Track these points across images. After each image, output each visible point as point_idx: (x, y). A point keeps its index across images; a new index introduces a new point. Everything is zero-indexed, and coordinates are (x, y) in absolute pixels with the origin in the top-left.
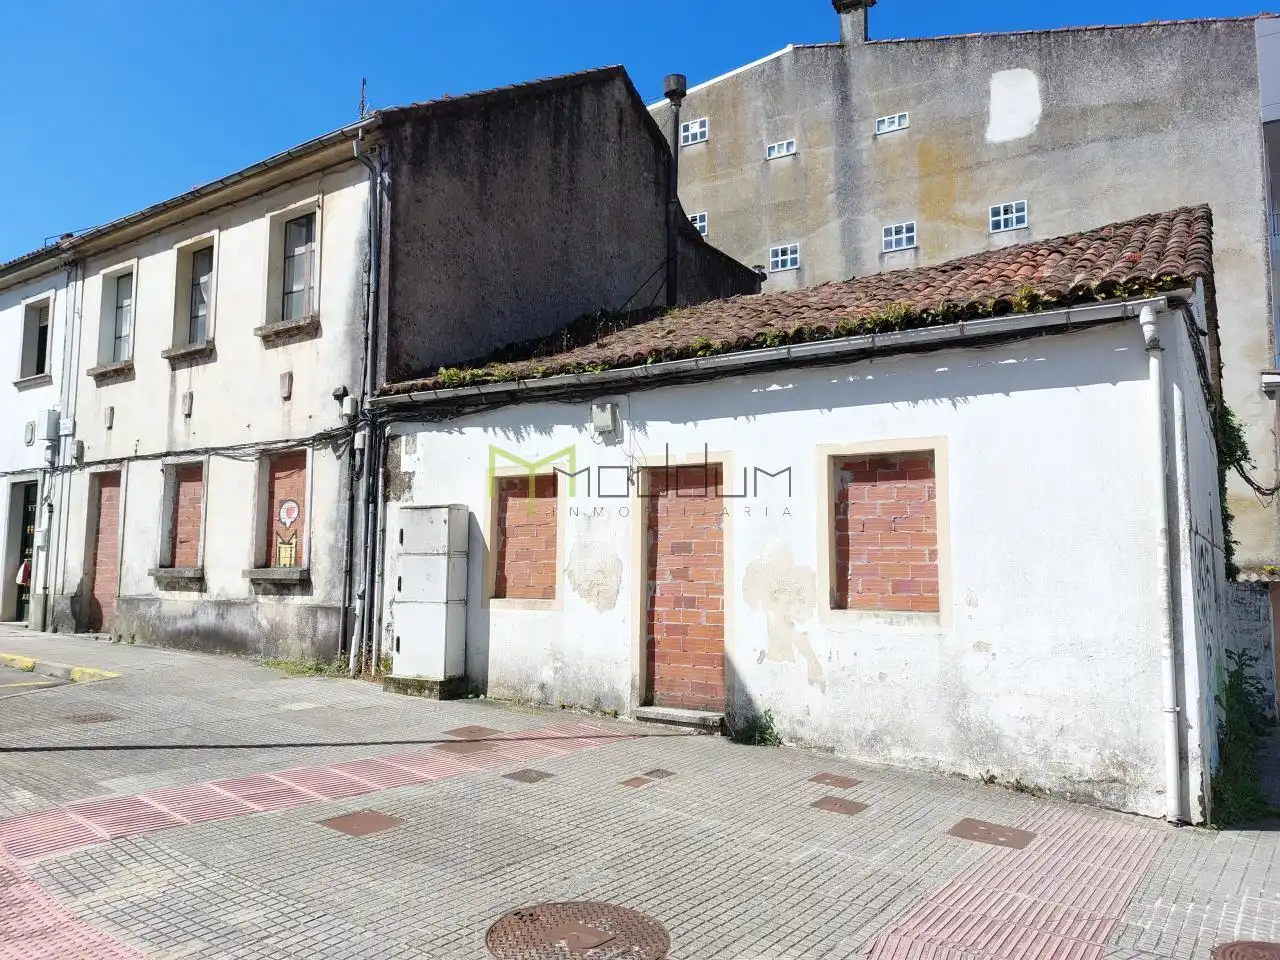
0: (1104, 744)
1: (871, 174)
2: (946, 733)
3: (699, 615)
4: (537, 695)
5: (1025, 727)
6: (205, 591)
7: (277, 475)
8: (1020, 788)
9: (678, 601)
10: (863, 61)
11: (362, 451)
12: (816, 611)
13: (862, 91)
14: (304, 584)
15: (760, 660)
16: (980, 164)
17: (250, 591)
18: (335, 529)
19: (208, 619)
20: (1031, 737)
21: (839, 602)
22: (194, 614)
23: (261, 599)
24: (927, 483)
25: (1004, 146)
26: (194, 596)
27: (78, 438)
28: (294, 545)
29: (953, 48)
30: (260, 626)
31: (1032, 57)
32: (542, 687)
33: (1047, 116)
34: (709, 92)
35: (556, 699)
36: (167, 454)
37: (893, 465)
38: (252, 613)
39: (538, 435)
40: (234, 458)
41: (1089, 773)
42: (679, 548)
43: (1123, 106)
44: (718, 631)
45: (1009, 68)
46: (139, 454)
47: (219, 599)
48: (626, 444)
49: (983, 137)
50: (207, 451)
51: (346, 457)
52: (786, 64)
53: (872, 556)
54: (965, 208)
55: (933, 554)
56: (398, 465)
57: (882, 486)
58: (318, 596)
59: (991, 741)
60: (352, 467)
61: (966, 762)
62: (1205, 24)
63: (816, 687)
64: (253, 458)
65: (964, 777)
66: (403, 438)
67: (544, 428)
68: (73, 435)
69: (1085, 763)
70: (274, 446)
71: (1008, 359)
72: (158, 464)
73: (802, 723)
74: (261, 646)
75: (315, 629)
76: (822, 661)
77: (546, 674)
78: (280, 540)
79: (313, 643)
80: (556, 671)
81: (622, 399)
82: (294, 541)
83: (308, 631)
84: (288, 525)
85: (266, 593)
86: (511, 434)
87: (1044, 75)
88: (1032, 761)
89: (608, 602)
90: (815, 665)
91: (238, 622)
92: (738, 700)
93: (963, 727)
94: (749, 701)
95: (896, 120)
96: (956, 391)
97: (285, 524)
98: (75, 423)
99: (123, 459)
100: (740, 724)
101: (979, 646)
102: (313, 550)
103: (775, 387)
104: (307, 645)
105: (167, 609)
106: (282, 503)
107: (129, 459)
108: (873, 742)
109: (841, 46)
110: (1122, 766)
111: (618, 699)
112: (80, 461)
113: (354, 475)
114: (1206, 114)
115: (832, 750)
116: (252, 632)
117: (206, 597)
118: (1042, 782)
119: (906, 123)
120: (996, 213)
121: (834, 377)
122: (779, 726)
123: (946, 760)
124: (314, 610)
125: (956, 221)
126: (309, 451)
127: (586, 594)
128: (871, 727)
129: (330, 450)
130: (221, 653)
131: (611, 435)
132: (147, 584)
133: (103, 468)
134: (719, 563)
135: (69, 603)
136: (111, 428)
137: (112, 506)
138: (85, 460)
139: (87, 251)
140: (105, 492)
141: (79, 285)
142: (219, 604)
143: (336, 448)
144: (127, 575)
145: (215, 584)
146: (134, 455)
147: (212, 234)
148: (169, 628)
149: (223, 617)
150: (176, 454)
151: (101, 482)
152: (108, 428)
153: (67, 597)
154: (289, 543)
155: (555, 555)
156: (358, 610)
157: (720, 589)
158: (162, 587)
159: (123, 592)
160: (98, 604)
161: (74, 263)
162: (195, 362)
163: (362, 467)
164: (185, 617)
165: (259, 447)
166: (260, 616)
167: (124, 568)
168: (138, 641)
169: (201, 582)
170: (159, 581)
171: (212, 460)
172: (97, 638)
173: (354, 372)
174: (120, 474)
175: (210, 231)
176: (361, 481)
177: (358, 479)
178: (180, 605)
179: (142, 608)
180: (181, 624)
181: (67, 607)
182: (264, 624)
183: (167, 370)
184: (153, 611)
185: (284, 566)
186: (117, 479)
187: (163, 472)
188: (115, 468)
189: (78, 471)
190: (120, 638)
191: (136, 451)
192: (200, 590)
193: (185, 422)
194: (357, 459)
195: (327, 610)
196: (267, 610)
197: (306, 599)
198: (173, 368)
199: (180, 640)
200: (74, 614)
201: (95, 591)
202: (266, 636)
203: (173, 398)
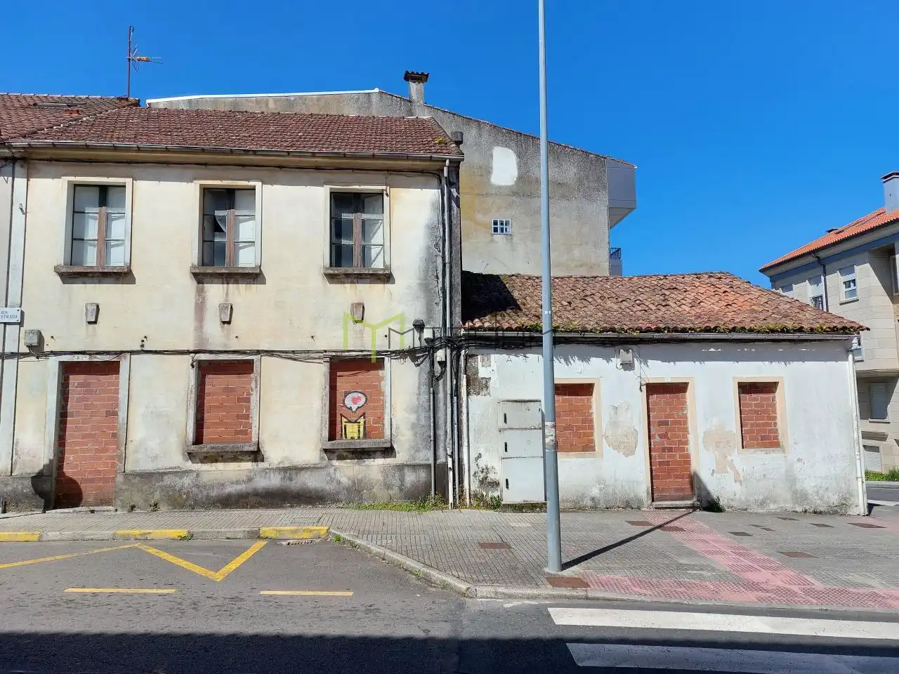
0: (839, 493)
2: (788, 495)
3: (675, 456)
4: (589, 503)
5: (815, 489)
6: (263, 460)
7: (339, 373)
8: (815, 512)
9: (664, 450)
11: (443, 364)
12: (736, 449)
14: (389, 451)
15: (712, 474)
16: (487, 194)
17: (322, 459)
18: (416, 412)
19: (274, 481)
20: (818, 492)
21: (743, 448)
22: (250, 480)
23: (336, 463)
24: (772, 395)
25: (499, 187)
26: (248, 465)
27: (28, 325)
28: (362, 423)
29: (474, 125)
30: (339, 482)
31: (513, 144)
32: (593, 499)
33: (520, 178)
35: (602, 505)
36: (196, 352)
37: (757, 388)
38: (329, 475)
39: (580, 362)
40: (295, 359)
41: (836, 503)
42: (661, 423)
44: (687, 462)
45: (503, 146)
46: (145, 349)
47: (281, 466)
48: (637, 370)
49: (489, 179)
50: (258, 352)
51: (426, 365)
52: (375, 99)
53: (752, 425)
54: (479, 217)
55: (775, 424)
56: (477, 373)
57: (754, 396)
58: (401, 456)
59: (801, 496)
60: (432, 372)
61: (797, 505)
63: (738, 484)
64: (322, 361)
65: (796, 512)
66: (479, 357)
67: (585, 358)
68: (21, 324)
69: (834, 499)
70: (346, 354)
72: (188, 359)
73: (732, 500)
74: (342, 497)
75: (402, 480)
76: (740, 471)
77: (595, 492)
78: (344, 420)
79: (401, 490)
80: (601, 490)
81: (635, 347)
82: (362, 420)
83: (396, 482)
84: (354, 410)
85: (341, 458)
86: (562, 360)
87: (519, 156)
88: (818, 502)
89: (630, 452)
90: (737, 474)
91: (312, 482)
92: (703, 493)
93: (795, 492)
94: (708, 493)
96: (786, 359)
97: (350, 409)
98: (22, 313)
99: (122, 352)
100: (705, 505)
101: (799, 460)
102: (394, 426)
103: (712, 350)
104: (395, 491)
105: (205, 479)
106: (346, 394)
107: (132, 352)
108: (762, 503)
109: (410, 101)
110: (845, 499)
111: (640, 501)
112: (37, 350)
113: (433, 380)
115: (746, 509)
116: (329, 487)
117: (261, 465)
118: (822, 509)
120: (495, 223)
121: (738, 349)
122: (722, 503)
123: (789, 506)
124: (401, 467)
125: (476, 222)
126: (386, 359)
127: (617, 448)
128: (761, 497)
129: (408, 359)
130: (292, 507)
131: (627, 366)
132: (176, 460)
133: (85, 358)
134: (686, 430)
135: (28, 483)
136: (95, 322)
137: (90, 392)
138: (46, 349)
139: (40, 153)
140: (75, 380)
141: (20, 182)
142: (285, 470)
143: (414, 359)
144: (136, 452)
145: (275, 454)
146: (139, 349)
147: (252, 183)
148: (214, 493)
149: (291, 479)
150: (211, 352)
151: (68, 369)
152: (90, 323)
153: (22, 478)
154: (356, 422)
155: (591, 428)
156: (450, 465)
157: (686, 443)
158: (197, 460)
159: (130, 467)
160: (72, 482)
161: (13, 160)
162: (232, 280)
163: (443, 373)
164: (237, 482)
165: (327, 353)
166: (338, 475)
167: (130, 447)
168: (163, 508)
169: (256, 455)
170: (191, 456)
171: (266, 360)
172: (92, 512)
173: (429, 311)
174: (118, 363)
175: (248, 180)
176: (441, 382)
177: (438, 379)
178: (230, 474)
179: (168, 480)
180: (230, 489)
181: (27, 487)
182: (344, 480)
183: (191, 284)
184: (187, 481)
185: (352, 438)
186: (111, 368)
187: (193, 366)
188: (108, 359)
189: (34, 358)
190: (133, 508)
191: (142, 346)
192: (255, 460)
193: (222, 328)
194: (438, 368)
195: (414, 467)
196: (347, 471)
197: (389, 461)
198: (199, 282)
199: (229, 502)
200: (39, 492)
201: (64, 470)
202: (348, 489)
203: (200, 308)
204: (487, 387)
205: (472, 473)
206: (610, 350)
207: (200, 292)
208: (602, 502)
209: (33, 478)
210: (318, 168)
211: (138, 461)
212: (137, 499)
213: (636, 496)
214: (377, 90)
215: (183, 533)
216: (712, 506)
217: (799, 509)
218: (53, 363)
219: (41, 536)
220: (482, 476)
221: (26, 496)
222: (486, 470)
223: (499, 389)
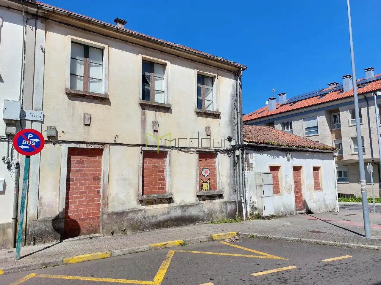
0: (333, 205)
2: (324, 206)
3: (299, 194)
4: (281, 214)
5: (329, 204)
6: (173, 203)
7: (201, 159)
9: (296, 192)
11: (238, 157)
12: (313, 191)
14: (221, 196)
15: (309, 200)
17: (197, 200)
18: (229, 178)
19: (178, 213)
21: (315, 190)
22: (168, 212)
23: (202, 202)
24: (319, 171)
26: (166, 205)
27: (47, 123)
28: (209, 183)
30: (204, 212)
32: (282, 212)
36: (143, 146)
37: (316, 168)
38: (200, 208)
39: (277, 158)
40: (185, 152)
42: (295, 182)
47: (181, 205)
48: (291, 162)
51: (232, 157)
53: (315, 182)
55: (319, 182)
56: (250, 161)
57: (316, 171)
58: (225, 199)
59: (327, 207)
60: (234, 160)
63: (314, 203)
64: (195, 153)
66: (250, 154)
68: (42, 122)
69: (333, 207)
70: (205, 150)
71: (325, 155)
72: (139, 149)
73: (314, 209)
74: (205, 218)
75: (226, 209)
77: (282, 209)
78: (202, 181)
79: (226, 213)
80: (284, 208)
82: (209, 182)
83: (224, 210)
84: (206, 177)
85: (204, 200)
86: (272, 157)
88: (330, 208)
89: (290, 193)
90: (314, 199)
91: (194, 212)
94: (308, 207)
96: (322, 159)
97: (204, 176)
98: (44, 115)
99: (105, 144)
101: (326, 194)
102: (222, 184)
103: (307, 155)
104: (224, 214)
105: (148, 213)
106: (203, 169)
107: (110, 144)
108: (319, 210)
110: (335, 207)
111: (293, 212)
112: (54, 140)
113: (235, 163)
115: (316, 212)
116: (201, 214)
117: (173, 205)
121: (312, 154)
122: (311, 210)
123: (324, 210)
124: (226, 203)
126: (218, 153)
127: (287, 192)
128: (319, 207)
129: (226, 154)
130: (186, 225)
131: (289, 160)
132: (134, 204)
133: (84, 146)
134: (301, 184)
135: (50, 224)
136: (89, 125)
137: (84, 166)
138: (59, 139)
140: (74, 159)
141: (41, 32)
142: (183, 206)
143: (228, 154)
144: (113, 201)
145: (178, 200)
146: (114, 142)
147: (166, 62)
148: (153, 221)
149: (185, 211)
150: (149, 146)
151: (72, 152)
152: (86, 125)
153: (45, 221)
154: (206, 183)
155: (278, 184)
156: (243, 201)
157: (301, 189)
158: (144, 204)
159: (110, 210)
160: (74, 221)
161: (36, 16)
162: (158, 110)
163: (238, 160)
164: (163, 214)
165: (198, 150)
166: (204, 208)
167: (110, 198)
168: (129, 232)
169: (170, 200)
170: (141, 201)
171: (174, 151)
172: (91, 238)
173: (233, 133)
174: (102, 150)
175: (164, 60)
176: (237, 164)
177: (236, 164)
179: (131, 216)
180: (160, 218)
181: (49, 226)
182: (206, 210)
183: (139, 108)
184: (140, 215)
185: (205, 190)
186: (98, 152)
187: (141, 153)
188: (97, 147)
189: (51, 144)
190: (113, 233)
191: (115, 141)
192: (170, 203)
193: (154, 134)
194: (236, 158)
195: (230, 202)
196: (207, 205)
197: (221, 200)
198: (143, 109)
199: (161, 225)
200: (57, 229)
201: (69, 214)
202: (207, 214)
203: (144, 122)
204: (252, 167)
205: (249, 204)
206: (284, 153)
207: (143, 114)
208: (284, 213)
209: (53, 220)
211: (114, 206)
212: (115, 228)
213: (292, 210)
215: (182, 242)
216: (309, 212)
217: (327, 211)
218: (64, 148)
219: (111, 254)
220: (252, 205)
221: (49, 233)
222: (253, 203)
223: (256, 169)
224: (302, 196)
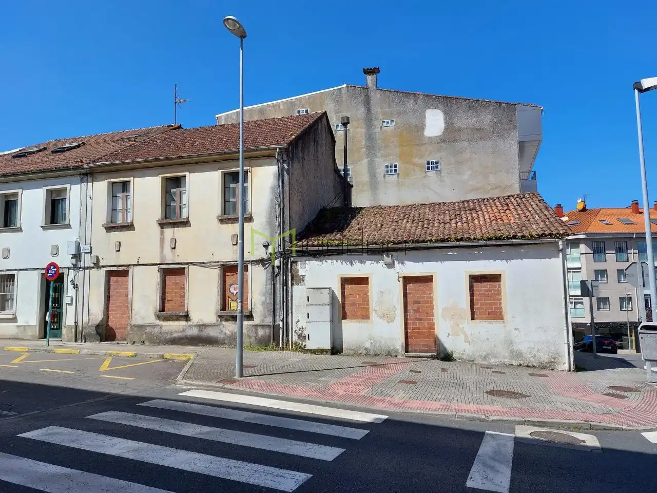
0: (550, 352)
1: (380, 142)
2: (507, 353)
3: (424, 323)
4: (364, 352)
5: (529, 350)
6: (190, 321)
7: (227, 274)
8: (528, 366)
9: (416, 319)
10: (376, 96)
11: (279, 267)
12: (466, 321)
13: (376, 109)
14: (250, 317)
15: (448, 336)
16: (422, 144)
17: (217, 320)
18: (265, 295)
19: (194, 332)
20: (531, 352)
21: (473, 318)
22: (184, 330)
23: (224, 323)
24: (498, 283)
25: (430, 138)
26: (183, 323)
27: (93, 254)
29: (412, 97)
30: (225, 334)
31: (440, 106)
32: (366, 349)
33: (446, 129)
34: (309, 98)
35: (372, 353)
36: (160, 264)
37: (487, 278)
38: (220, 329)
39: (360, 264)
40: (204, 267)
41: (546, 361)
42: (415, 302)
43: (472, 129)
44: (432, 327)
45: (433, 109)
47: (198, 323)
48: (396, 268)
49: (423, 134)
50: (187, 263)
51: (270, 269)
52: (343, 92)
53: (482, 304)
54: (417, 160)
55: (500, 304)
56: (297, 272)
57: (484, 284)
58: (257, 320)
59: (519, 355)
60: (273, 272)
61: (513, 361)
62: (500, 104)
63: (467, 343)
64: (217, 267)
65: (512, 365)
66: (299, 263)
67: (362, 262)
68: (91, 253)
69: (545, 358)
70: (229, 263)
71: (522, 250)
72: (156, 268)
73: (463, 354)
74: (226, 341)
75: (257, 333)
76: (469, 336)
77: (368, 345)
78: (230, 300)
79: (256, 339)
80: (371, 343)
81: (394, 253)
83: (253, 334)
84: (235, 294)
85: (227, 320)
86: (348, 263)
87: (445, 113)
88: (531, 359)
89: (391, 320)
90: (466, 336)
91: (212, 333)
92: (441, 348)
93: (512, 352)
94: (445, 348)
95: (390, 122)
97: (233, 293)
98: (91, 247)
99: (129, 265)
100: (442, 355)
101: (516, 329)
102: (253, 303)
103: (450, 253)
104: (253, 340)
105: (164, 329)
106: (231, 285)
107: (134, 265)
108: (485, 358)
109: (367, 89)
110: (554, 358)
111: (396, 351)
112: (97, 265)
113: (274, 277)
114: (501, 136)
115: (473, 361)
116: (221, 336)
117: (189, 323)
118: (534, 364)
119: (393, 124)
120: (428, 163)
121: (470, 252)
122: (455, 355)
123: (507, 361)
124: (256, 326)
125: (414, 165)
126: (249, 266)
127: (383, 317)
128: (485, 354)
129: (261, 265)
130: (202, 345)
131: (390, 266)
132: (151, 319)
133: (115, 269)
134: (432, 307)
135: (94, 328)
136: (119, 251)
137: (118, 285)
138: (100, 265)
139: (97, 170)
140: (113, 279)
141: (90, 184)
142: (199, 326)
143: (264, 265)
144: (136, 315)
145: (196, 318)
147: (184, 173)
148: (168, 337)
149: (202, 331)
150: (167, 264)
151: (110, 274)
152: (117, 251)
153: (92, 326)
154: (236, 301)
155: (368, 304)
156: (281, 326)
157: (432, 315)
158: (161, 320)
159: (133, 323)
160: (112, 329)
161: (86, 174)
162: (176, 226)
163: (279, 272)
164: (178, 332)
165: (220, 263)
166: (225, 330)
167: (134, 312)
168: (147, 343)
169: (187, 317)
170: (159, 317)
171: (191, 267)
172: (118, 343)
173: (272, 236)
174: (127, 271)
175: (183, 172)
176: (278, 278)
177: (276, 277)
178: (174, 327)
179: (148, 329)
180: (175, 335)
181: (93, 331)
182: (228, 333)
183: (158, 228)
184: (156, 330)
185: (234, 310)
186: (125, 273)
187: (158, 271)
188: (124, 269)
189: (95, 269)
190: (134, 342)
191: (138, 262)
192: (186, 321)
193: (172, 251)
194: (276, 270)
195: (263, 326)
196: (230, 328)
197: (251, 323)
198: (162, 228)
199: (175, 341)
200: (98, 333)
201: (109, 323)
202: (229, 337)
203: (162, 241)
204: (303, 281)
205: (294, 331)
206: (377, 256)
207: (162, 233)
208: (372, 351)
209: (96, 325)
210: (215, 161)
211: (137, 320)
212: (136, 339)
213: (394, 348)
214: (345, 85)
215: (132, 353)
216: (447, 357)
217: (515, 363)
218: (103, 270)
219: (80, 352)
220: (299, 332)
221: (93, 334)
222: (302, 329)
223: (310, 282)
224: (433, 328)
